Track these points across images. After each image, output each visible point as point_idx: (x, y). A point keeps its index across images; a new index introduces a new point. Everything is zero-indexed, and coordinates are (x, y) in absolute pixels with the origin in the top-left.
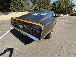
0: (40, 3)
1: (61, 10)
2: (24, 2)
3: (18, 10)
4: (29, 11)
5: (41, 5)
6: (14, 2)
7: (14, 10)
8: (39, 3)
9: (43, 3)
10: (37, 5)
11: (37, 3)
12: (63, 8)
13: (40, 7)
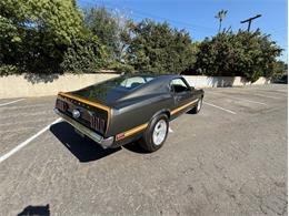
0: (154, 47)
1: (230, 65)
2: (103, 47)
3: (85, 69)
4: (117, 71)
5: (158, 51)
6: (76, 48)
7: (72, 69)
8: (149, 48)
9: (162, 47)
10: (142, 53)
11: (145, 48)
12: (238, 60)
13: (153, 59)
